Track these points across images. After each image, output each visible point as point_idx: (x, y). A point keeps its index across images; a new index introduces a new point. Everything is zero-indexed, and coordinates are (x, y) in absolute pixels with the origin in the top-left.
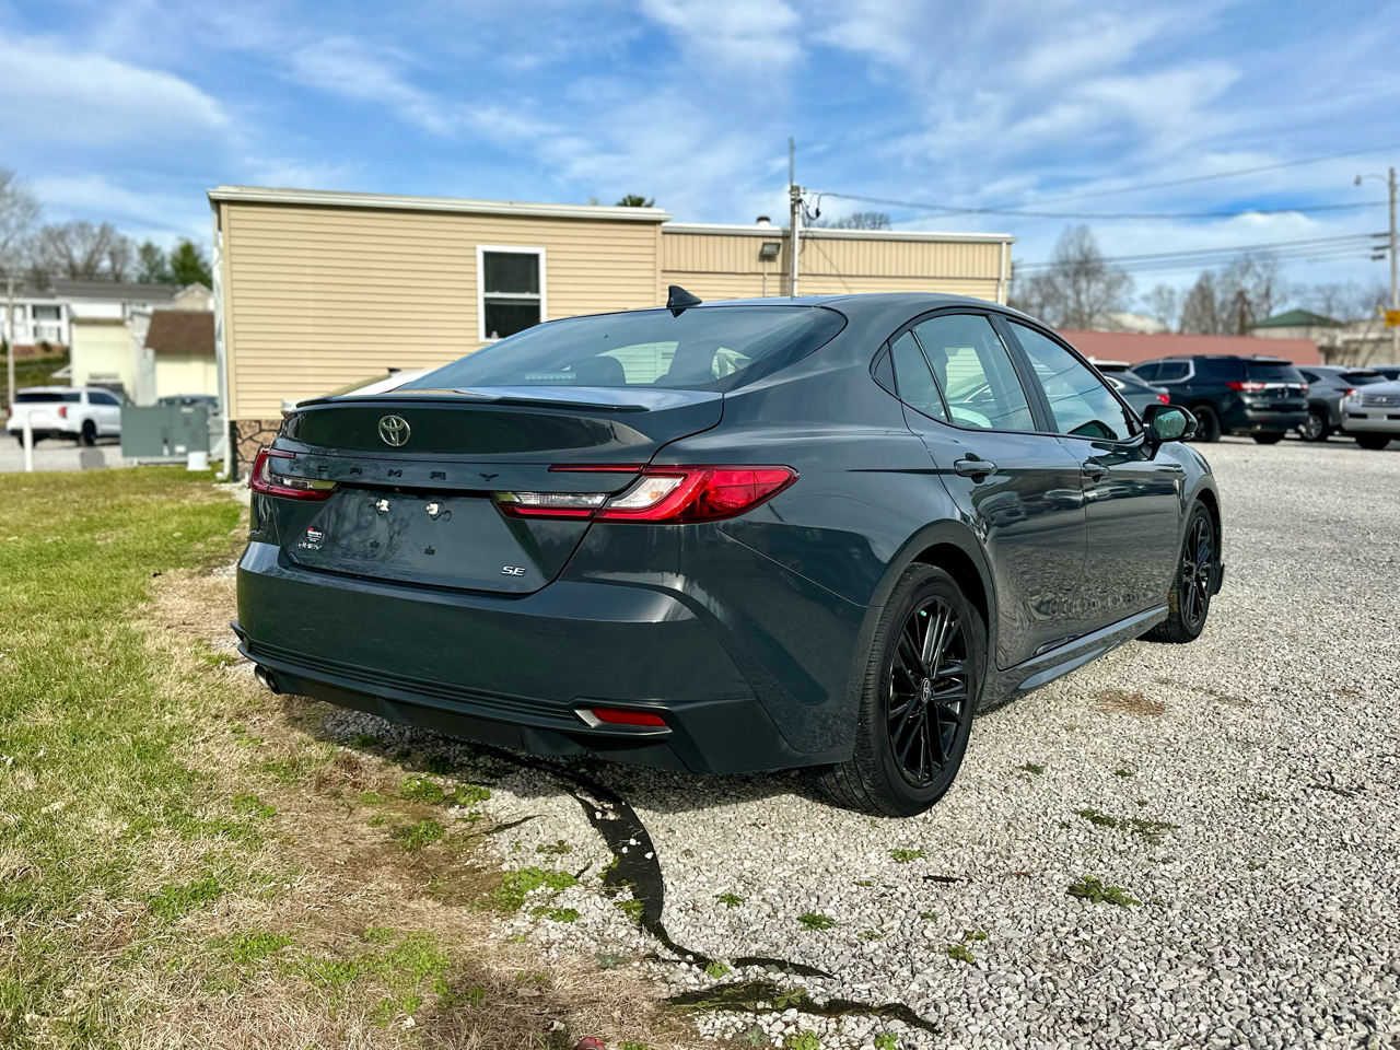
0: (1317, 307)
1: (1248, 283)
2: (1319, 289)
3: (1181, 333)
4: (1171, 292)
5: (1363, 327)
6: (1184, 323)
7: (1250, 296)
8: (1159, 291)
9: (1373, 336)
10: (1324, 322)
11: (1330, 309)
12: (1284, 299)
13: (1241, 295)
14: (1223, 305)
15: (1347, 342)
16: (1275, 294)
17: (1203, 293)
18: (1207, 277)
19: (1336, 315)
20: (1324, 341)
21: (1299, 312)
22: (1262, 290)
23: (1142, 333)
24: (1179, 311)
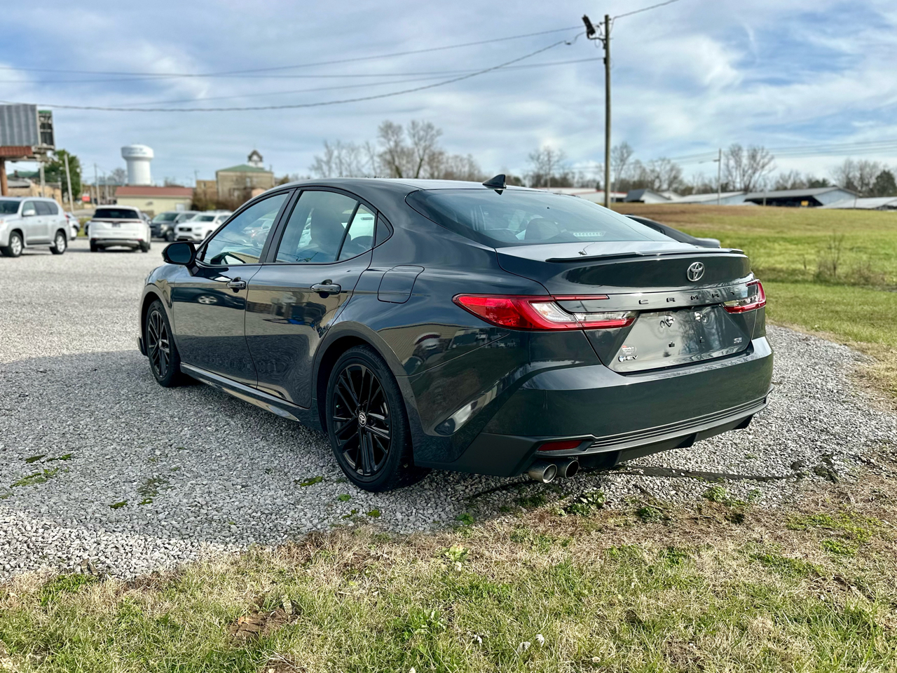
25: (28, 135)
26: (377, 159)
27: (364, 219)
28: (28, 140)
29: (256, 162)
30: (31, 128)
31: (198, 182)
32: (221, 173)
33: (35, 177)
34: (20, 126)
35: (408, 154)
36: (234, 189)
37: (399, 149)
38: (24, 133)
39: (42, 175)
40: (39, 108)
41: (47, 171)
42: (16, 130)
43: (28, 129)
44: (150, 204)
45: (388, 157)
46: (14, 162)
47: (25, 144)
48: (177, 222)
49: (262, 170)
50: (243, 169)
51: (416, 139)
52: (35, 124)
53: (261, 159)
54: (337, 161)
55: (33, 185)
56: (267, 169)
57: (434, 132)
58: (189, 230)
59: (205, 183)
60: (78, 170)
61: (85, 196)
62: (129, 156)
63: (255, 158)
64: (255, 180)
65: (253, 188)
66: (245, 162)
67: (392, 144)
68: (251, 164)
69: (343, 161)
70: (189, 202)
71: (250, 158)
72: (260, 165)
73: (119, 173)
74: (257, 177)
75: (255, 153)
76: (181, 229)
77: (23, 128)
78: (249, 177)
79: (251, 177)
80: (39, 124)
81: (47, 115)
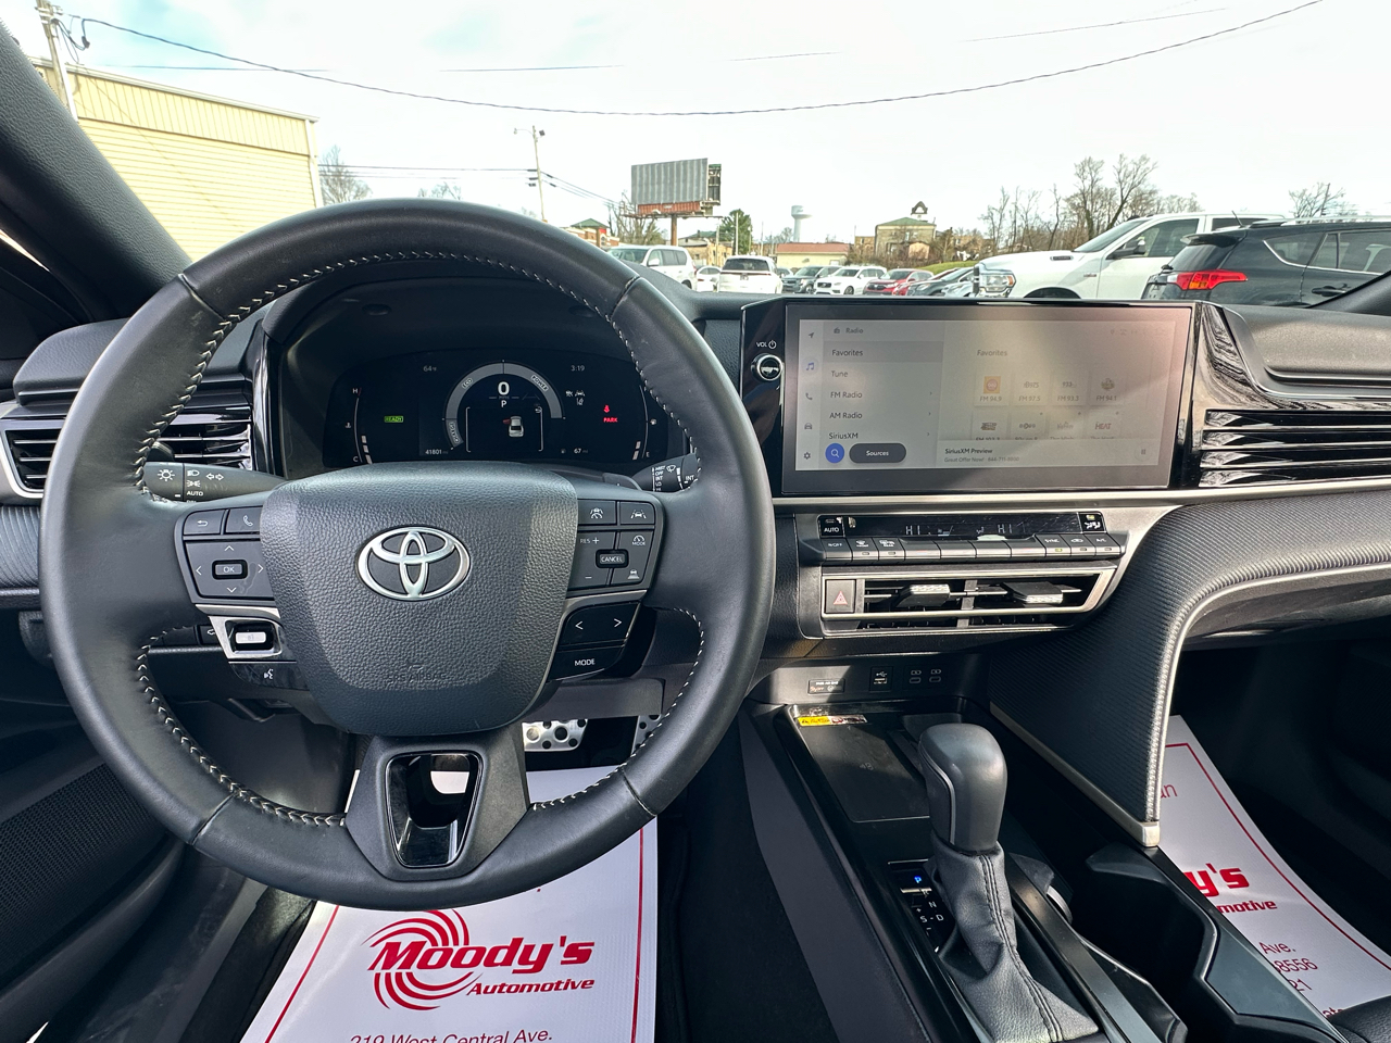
25: (698, 191)
26: (1063, 204)
27: (1056, 259)
28: (698, 196)
29: (920, 214)
30: (701, 182)
31: (857, 238)
32: (881, 228)
33: (712, 236)
34: (692, 182)
35: (1106, 197)
36: (892, 244)
37: (1094, 191)
38: (695, 188)
39: (718, 234)
40: (709, 163)
41: (722, 230)
42: (688, 185)
43: (698, 185)
44: (802, 260)
45: (1078, 201)
46: (685, 218)
47: (694, 199)
48: (818, 277)
49: (924, 223)
50: (904, 222)
51: (1122, 174)
52: (704, 179)
53: (925, 210)
54: (1013, 208)
55: (709, 244)
56: (930, 222)
57: (1149, 165)
58: (829, 285)
59: (863, 239)
60: (749, 229)
62: (799, 214)
63: (920, 210)
64: (916, 233)
65: (912, 242)
66: (908, 214)
67: (1088, 183)
68: (915, 217)
69: (1020, 207)
70: (843, 258)
71: (914, 210)
72: (924, 217)
73: (787, 232)
74: (917, 230)
75: (920, 204)
76: (820, 285)
77: (695, 183)
78: (909, 230)
79: (911, 231)
80: (708, 177)
81: (717, 169)
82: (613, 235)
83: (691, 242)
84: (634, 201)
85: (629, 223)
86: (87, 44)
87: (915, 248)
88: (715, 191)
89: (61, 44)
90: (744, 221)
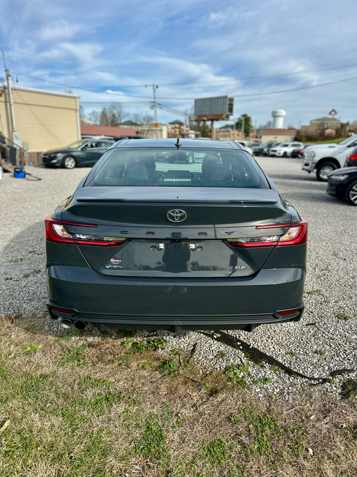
0: (134, 121)
1: (115, 112)
2: (134, 115)
3: (100, 125)
4: (97, 113)
5: (145, 126)
6: (101, 123)
7: (116, 116)
8: (94, 113)
9: (147, 129)
10: (135, 124)
11: (137, 121)
12: (124, 117)
13: (114, 115)
14: (109, 118)
15: (141, 130)
16: (122, 115)
17: (104, 114)
18: (104, 109)
19: (138, 123)
20: (136, 130)
21: (129, 121)
22: (118, 114)
23: (89, 125)
24: (99, 119)
25: (223, 110)
28: (223, 112)
29: (333, 115)
30: (225, 106)
31: (302, 127)
32: (313, 122)
33: (232, 127)
36: (318, 130)
38: (222, 108)
40: (228, 97)
41: (236, 124)
42: (219, 107)
44: (276, 138)
46: (217, 121)
47: (221, 113)
49: (334, 119)
50: (325, 119)
52: (226, 104)
53: (336, 113)
55: (231, 130)
56: (338, 118)
59: (305, 127)
60: (250, 123)
61: (251, 134)
62: (275, 115)
63: (333, 113)
64: (329, 124)
65: (327, 129)
66: (327, 115)
68: (330, 116)
70: (293, 136)
71: (330, 113)
72: (335, 117)
73: (269, 123)
74: (330, 123)
75: (334, 110)
76: (272, 151)
77: (222, 106)
79: (327, 123)
80: (228, 104)
81: (231, 100)
82: (187, 127)
83: (222, 130)
84: (195, 115)
85: (195, 123)
86: (17, 81)
87: (328, 131)
88: (231, 110)
89: (10, 82)
90: (247, 119)
